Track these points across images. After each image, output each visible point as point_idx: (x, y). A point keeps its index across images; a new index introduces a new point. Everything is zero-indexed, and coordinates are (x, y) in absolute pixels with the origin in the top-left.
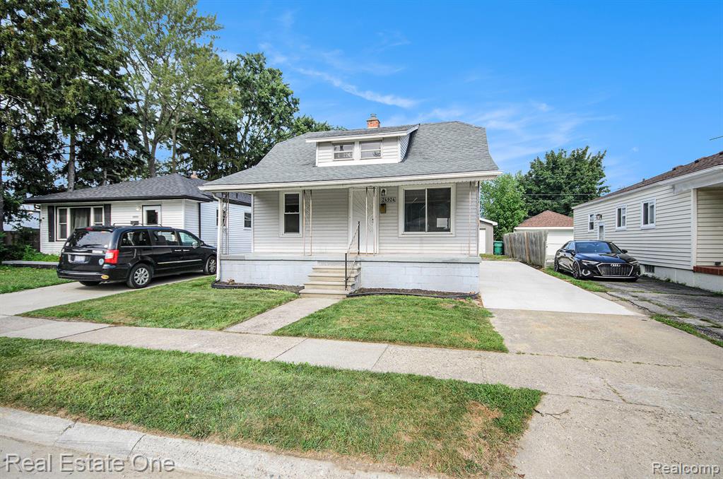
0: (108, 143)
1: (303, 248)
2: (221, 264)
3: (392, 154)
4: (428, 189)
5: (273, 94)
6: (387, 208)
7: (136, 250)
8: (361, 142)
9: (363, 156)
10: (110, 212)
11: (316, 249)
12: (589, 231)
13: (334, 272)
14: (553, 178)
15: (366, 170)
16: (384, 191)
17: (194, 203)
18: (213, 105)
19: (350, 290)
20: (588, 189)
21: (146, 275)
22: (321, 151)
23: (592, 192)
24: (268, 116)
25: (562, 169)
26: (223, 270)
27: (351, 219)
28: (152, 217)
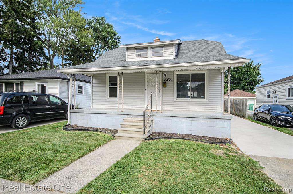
0: (30, 54)
1: (118, 106)
2: (70, 115)
3: (169, 54)
4: (191, 74)
5: (108, 34)
6: (167, 85)
7: (24, 106)
8: (152, 47)
9: (153, 55)
10: (23, 86)
11: (126, 107)
12: (266, 99)
13: (136, 122)
14: (236, 75)
15: (155, 62)
16: (165, 75)
17: (65, 82)
18: (79, 37)
19: (147, 135)
20: (254, 80)
21: (25, 121)
22: (129, 53)
23: (255, 81)
24: (106, 44)
25: (241, 71)
26: (71, 118)
27: (146, 90)
28: (43, 88)
